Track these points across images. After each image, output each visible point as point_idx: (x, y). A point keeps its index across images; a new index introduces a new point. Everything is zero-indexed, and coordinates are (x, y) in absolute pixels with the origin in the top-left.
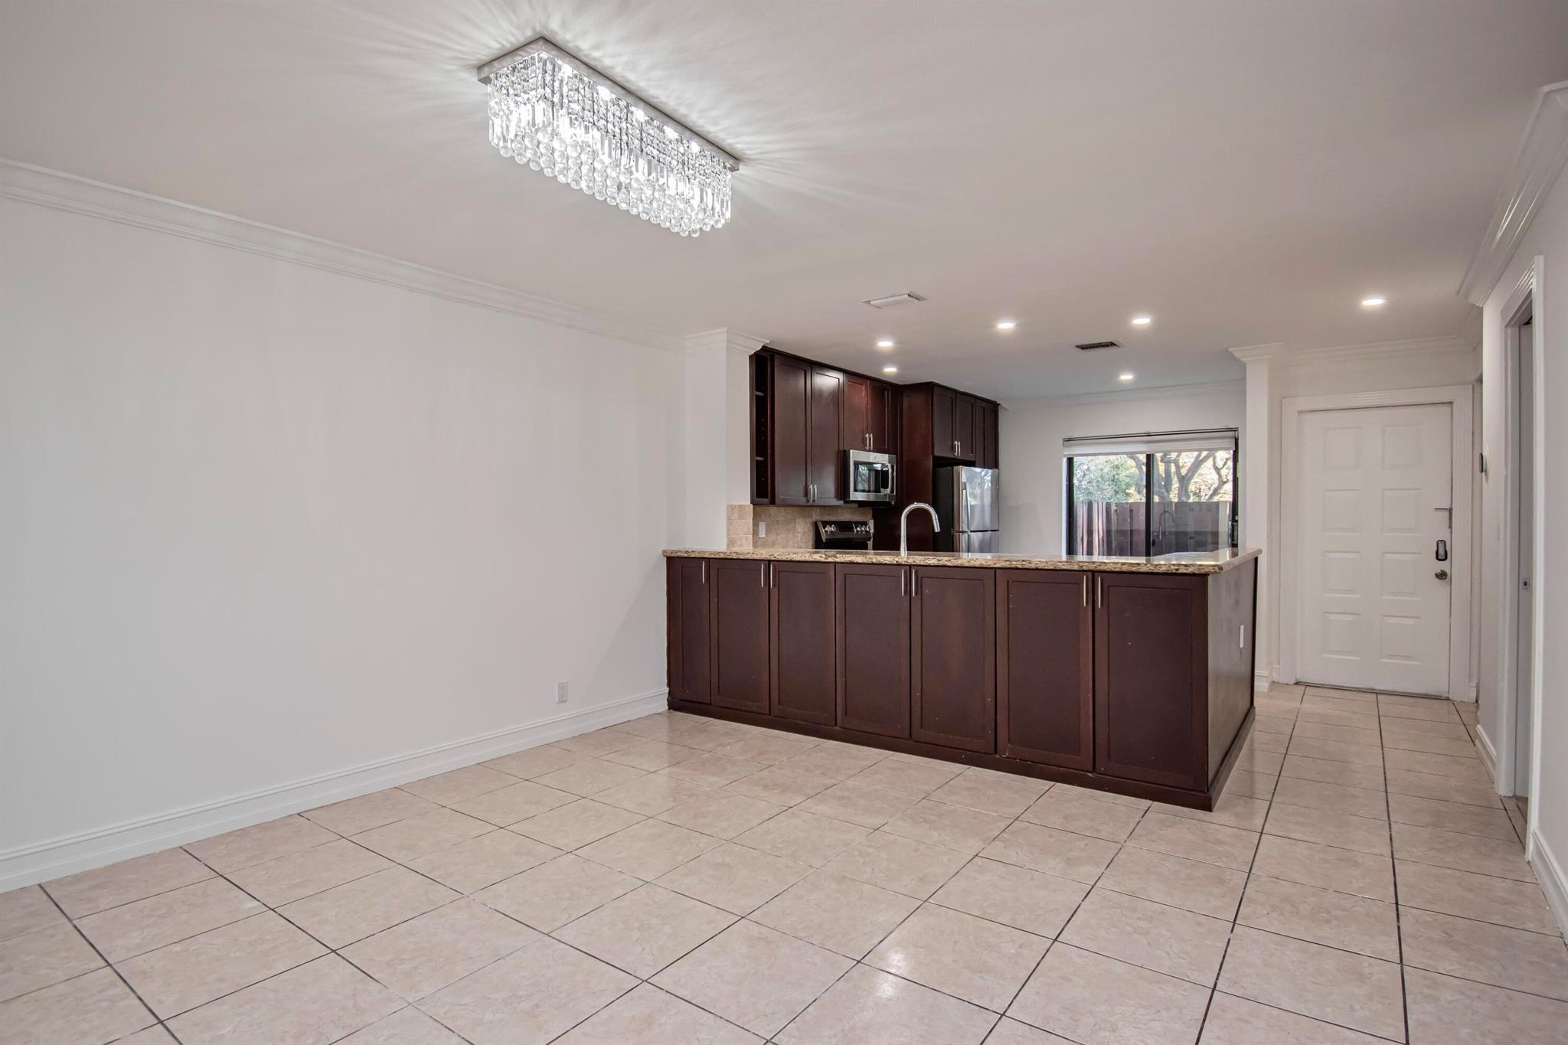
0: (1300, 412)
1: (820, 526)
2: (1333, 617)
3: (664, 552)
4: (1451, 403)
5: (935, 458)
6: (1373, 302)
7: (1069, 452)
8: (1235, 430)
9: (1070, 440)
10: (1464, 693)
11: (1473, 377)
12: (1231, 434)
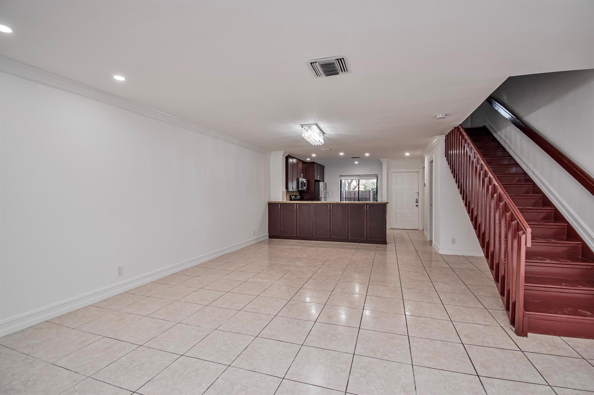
0: (392, 172)
1: (292, 196)
2: (398, 215)
3: (268, 202)
4: (419, 172)
5: (315, 180)
7: (341, 179)
8: (377, 175)
9: (341, 176)
10: (421, 228)
11: (422, 167)
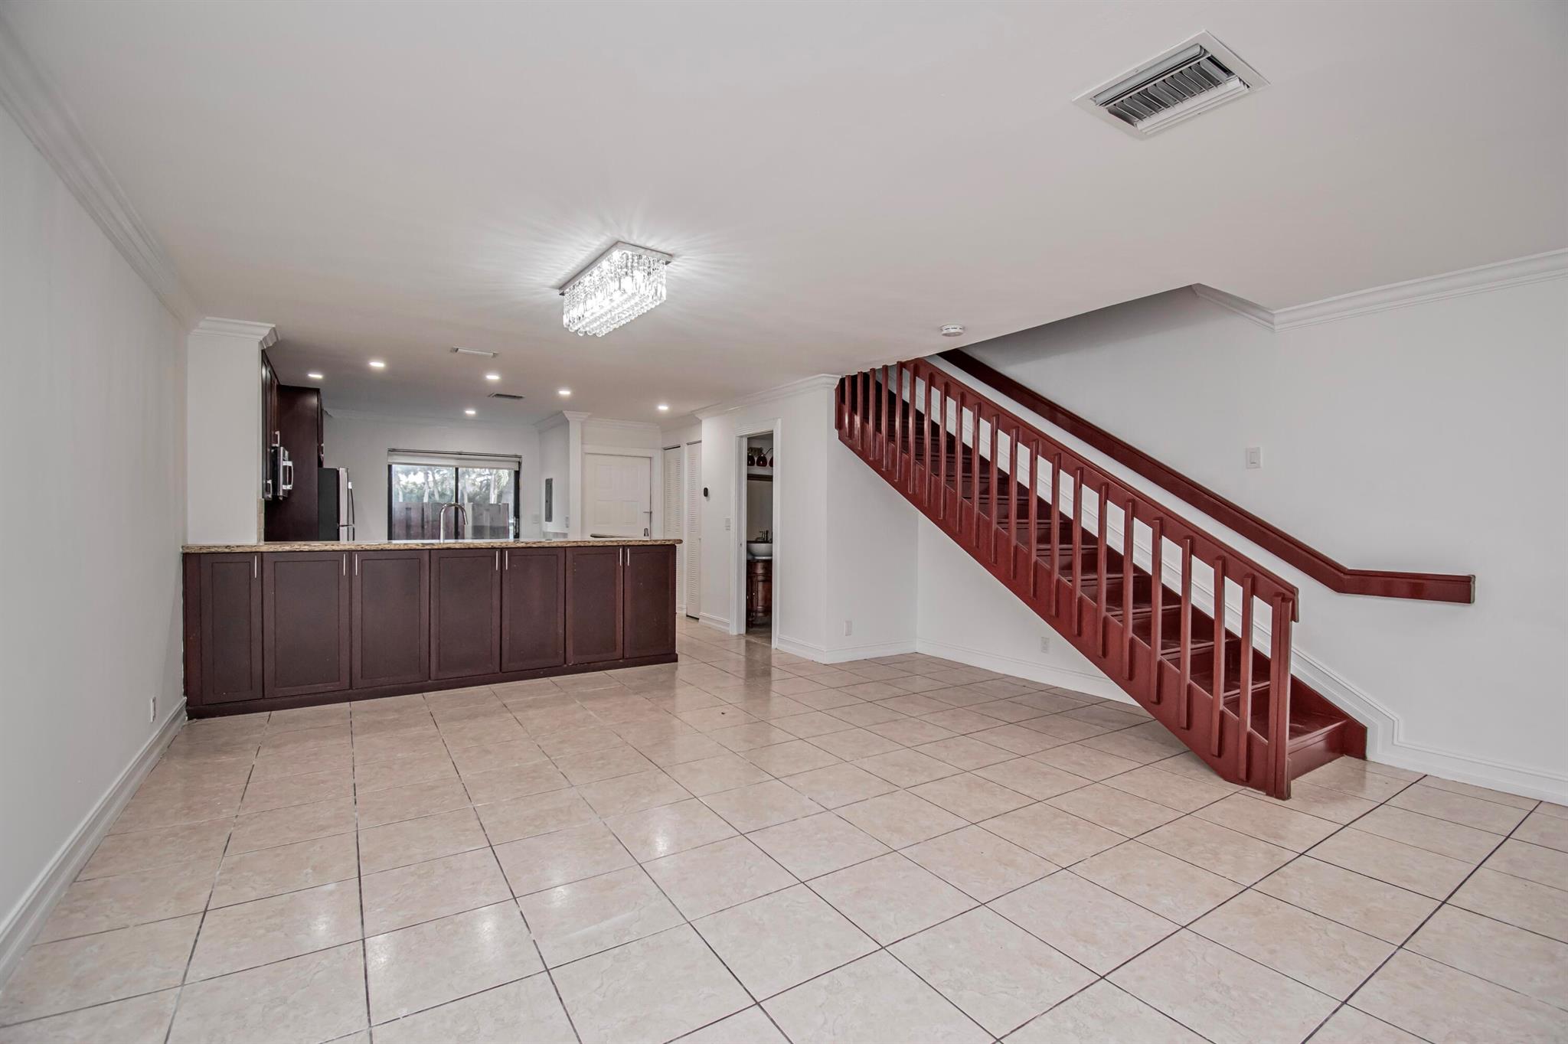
0: (594, 453)
4: (651, 457)
6: (663, 408)
8: (520, 457)
9: (394, 450)
11: (663, 446)
12: (518, 459)
